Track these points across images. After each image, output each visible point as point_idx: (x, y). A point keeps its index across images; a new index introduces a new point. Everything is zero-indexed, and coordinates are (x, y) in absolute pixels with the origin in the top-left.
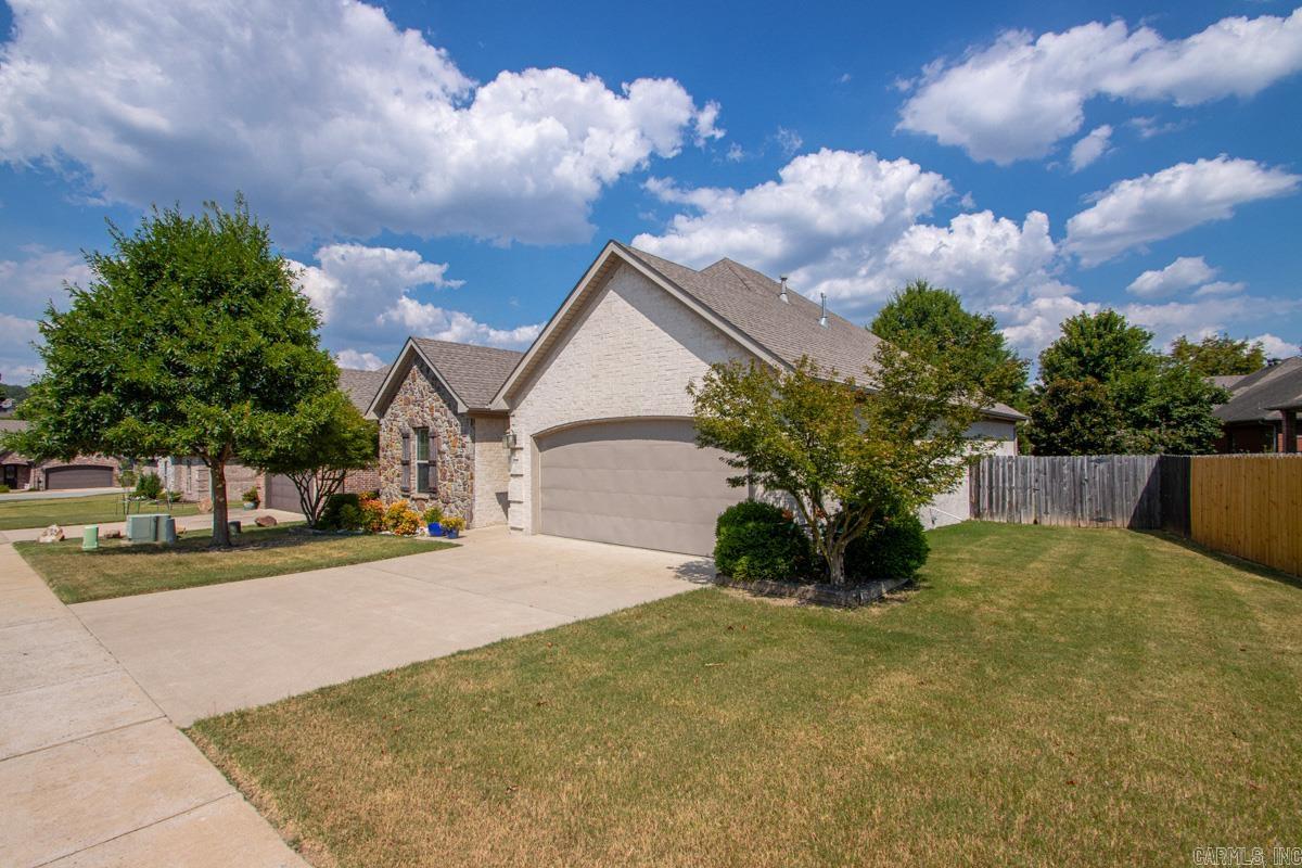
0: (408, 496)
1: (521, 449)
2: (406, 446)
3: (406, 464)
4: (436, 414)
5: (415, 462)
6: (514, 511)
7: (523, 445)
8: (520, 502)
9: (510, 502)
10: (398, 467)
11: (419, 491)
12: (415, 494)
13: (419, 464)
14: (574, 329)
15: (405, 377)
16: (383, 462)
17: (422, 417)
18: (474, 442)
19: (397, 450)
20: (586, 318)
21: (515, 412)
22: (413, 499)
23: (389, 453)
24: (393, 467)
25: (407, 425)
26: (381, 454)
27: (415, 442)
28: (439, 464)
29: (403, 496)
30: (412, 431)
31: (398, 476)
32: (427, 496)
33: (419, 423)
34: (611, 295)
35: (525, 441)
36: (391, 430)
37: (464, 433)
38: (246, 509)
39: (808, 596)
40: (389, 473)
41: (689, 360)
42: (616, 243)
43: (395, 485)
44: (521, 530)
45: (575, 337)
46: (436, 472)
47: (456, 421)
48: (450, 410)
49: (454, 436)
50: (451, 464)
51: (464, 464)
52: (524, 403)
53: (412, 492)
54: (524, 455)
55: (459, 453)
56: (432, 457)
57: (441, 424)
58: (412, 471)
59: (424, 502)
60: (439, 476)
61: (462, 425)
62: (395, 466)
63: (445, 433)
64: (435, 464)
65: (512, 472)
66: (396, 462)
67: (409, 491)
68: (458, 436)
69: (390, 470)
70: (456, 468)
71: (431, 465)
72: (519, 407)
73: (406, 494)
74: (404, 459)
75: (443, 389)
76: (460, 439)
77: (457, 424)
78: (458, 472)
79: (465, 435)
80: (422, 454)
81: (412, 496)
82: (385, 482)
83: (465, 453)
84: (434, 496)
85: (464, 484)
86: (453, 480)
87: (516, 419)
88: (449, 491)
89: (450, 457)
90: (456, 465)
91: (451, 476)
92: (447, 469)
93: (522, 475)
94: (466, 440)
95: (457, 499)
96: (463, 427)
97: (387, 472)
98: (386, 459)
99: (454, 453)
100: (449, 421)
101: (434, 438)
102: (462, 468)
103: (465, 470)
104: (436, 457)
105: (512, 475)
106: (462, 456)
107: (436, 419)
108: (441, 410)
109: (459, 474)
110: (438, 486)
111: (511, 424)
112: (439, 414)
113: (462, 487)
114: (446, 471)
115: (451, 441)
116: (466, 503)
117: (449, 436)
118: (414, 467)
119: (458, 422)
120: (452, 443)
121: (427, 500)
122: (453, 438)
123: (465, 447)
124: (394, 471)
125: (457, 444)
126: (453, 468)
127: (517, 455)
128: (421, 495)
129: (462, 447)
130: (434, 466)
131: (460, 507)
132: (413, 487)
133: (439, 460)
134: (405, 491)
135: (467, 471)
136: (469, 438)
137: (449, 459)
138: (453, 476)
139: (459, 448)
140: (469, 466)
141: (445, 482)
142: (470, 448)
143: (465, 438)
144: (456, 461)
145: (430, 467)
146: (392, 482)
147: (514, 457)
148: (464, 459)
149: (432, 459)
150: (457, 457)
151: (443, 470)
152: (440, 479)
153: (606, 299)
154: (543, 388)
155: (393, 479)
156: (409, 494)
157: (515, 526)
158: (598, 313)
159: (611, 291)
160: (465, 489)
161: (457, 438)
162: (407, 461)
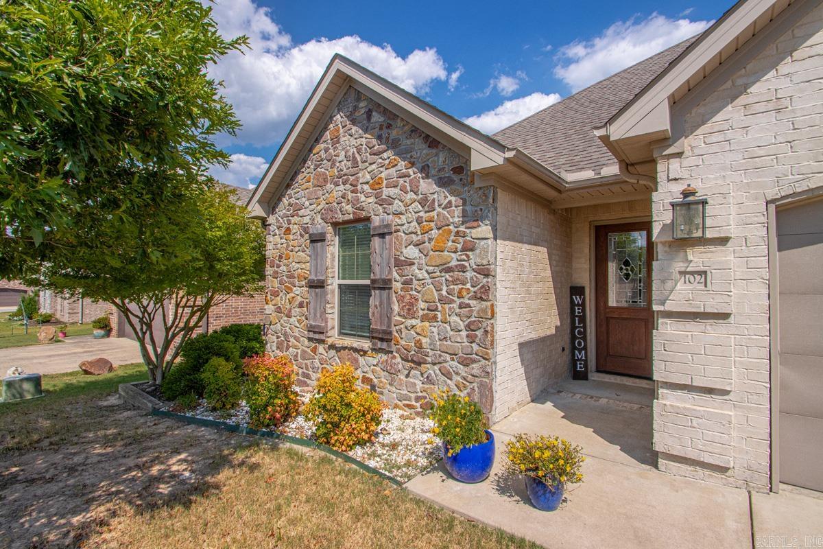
0: (322, 341)
1: (724, 241)
2: (317, 257)
3: (318, 285)
4: (386, 192)
5: (334, 283)
7: (733, 231)
8: (710, 391)
9: (655, 384)
10: (300, 291)
11: (341, 333)
12: (334, 337)
13: (340, 286)
15: (317, 141)
16: (271, 283)
17: (355, 203)
18: (495, 239)
19: (301, 262)
21: (685, 143)
22: (332, 347)
23: (283, 268)
24: (289, 290)
25: (318, 218)
26: (269, 271)
27: (333, 249)
28: (397, 286)
29: (310, 339)
30: (330, 229)
31: (301, 306)
32: (366, 344)
33: (348, 212)
35: (739, 218)
36: (288, 231)
38: (96, 337)
40: (282, 300)
43: (293, 320)
44: (723, 470)
46: (389, 303)
47: (450, 198)
48: (427, 177)
49: (439, 229)
50: (431, 286)
51: (468, 286)
52: (730, 114)
53: (329, 334)
54: (731, 257)
55: (454, 263)
56: (378, 273)
57: (403, 209)
58: (329, 297)
59: (356, 355)
60: (396, 308)
61: (464, 204)
62: (295, 289)
63: (415, 223)
64: (385, 285)
65: (669, 306)
66: (297, 283)
67: (323, 333)
68: (451, 227)
69: (286, 295)
70: (444, 293)
71: (374, 288)
72: (704, 129)
73: (317, 336)
74: (313, 277)
75: (408, 142)
76: (457, 232)
77: (450, 202)
78: (452, 302)
79: (475, 224)
80: (346, 270)
81: (330, 341)
82: (274, 315)
83: (472, 262)
84: (384, 345)
85: (468, 327)
86: (435, 318)
87: (686, 162)
88: (424, 340)
89: (427, 271)
90: (445, 288)
91: (428, 309)
92: (420, 296)
93: (725, 316)
94: (476, 233)
95: (448, 357)
96: (468, 208)
97: (278, 298)
98: (279, 279)
99: (439, 262)
100: (426, 199)
101: (382, 235)
102: (464, 293)
103: (475, 297)
104: (390, 272)
105: (669, 315)
106: (463, 269)
107: (389, 201)
108: (401, 181)
109: (455, 306)
110: (394, 329)
111: (661, 177)
112: (397, 190)
113: (464, 333)
114: (417, 300)
115: (430, 239)
116: (476, 368)
117: (426, 228)
118: (333, 292)
119: (453, 199)
120: (433, 243)
121: (365, 353)
122: (434, 233)
123: (472, 250)
124: (293, 298)
125: (450, 243)
126: (436, 294)
127: (697, 258)
128: (347, 341)
129: (464, 249)
130: (384, 289)
131: (457, 374)
132: (330, 324)
133: (398, 278)
134: (315, 332)
135: (482, 299)
136: (484, 230)
137: (426, 275)
138: (436, 310)
139: (455, 252)
140: (486, 289)
141: (414, 322)
142: (485, 250)
143: (474, 231)
144: (446, 280)
145: (373, 291)
146: (289, 316)
147: (679, 266)
148: (469, 275)
149: (378, 277)
150: (449, 270)
151: (408, 297)
152: (399, 314)
155: (290, 310)
156: (323, 337)
157: (690, 453)
160: (471, 339)
161: (450, 232)
162: (319, 281)
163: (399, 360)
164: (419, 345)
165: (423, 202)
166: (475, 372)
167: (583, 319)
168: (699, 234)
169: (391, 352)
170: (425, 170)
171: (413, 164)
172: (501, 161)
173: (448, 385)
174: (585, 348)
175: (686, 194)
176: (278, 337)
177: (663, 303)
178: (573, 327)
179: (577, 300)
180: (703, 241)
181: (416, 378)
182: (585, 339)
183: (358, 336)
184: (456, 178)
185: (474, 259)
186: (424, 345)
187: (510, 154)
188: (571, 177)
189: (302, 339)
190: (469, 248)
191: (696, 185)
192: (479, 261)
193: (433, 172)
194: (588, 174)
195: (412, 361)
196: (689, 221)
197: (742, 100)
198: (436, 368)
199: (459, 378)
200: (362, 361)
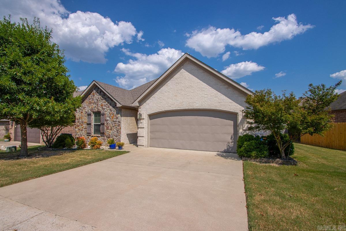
0: (90, 136)
1: (144, 119)
2: (89, 119)
3: (89, 124)
4: (104, 107)
5: (93, 124)
6: (139, 139)
8: (142, 137)
9: (138, 137)
10: (85, 125)
11: (94, 134)
12: (93, 134)
13: (94, 124)
15: (89, 94)
16: (77, 123)
17: (98, 108)
18: (121, 117)
19: (85, 119)
20: (172, 78)
21: (142, 107)
23: (80, 120)
24: (82, 125)
25: (89, 110)
26: (76, 121)
27: (93, 117)
28: (105, 124)
29: (87, 135)
30: (92, 113)
31: (85, 128)
32: (100, 135)
33: (96, 110)
34: (183, 71)
35: (145, 116)
36: (82, 112)
37: (118, 114)
38: (5, 141)
39: (279, 162)
40: (80, 127)
41: (213, 92)
42: (188, 54)
43: (83, 132)
44: (144, 146)
45: (167, 83)
48: (111, 106)
50: (111, 124)
51: (117, 124)
53: (92, 134)
54: (144, 121)
55: (115, 121)
56: (102, 122)
57: (107, 111)
58: (92, 127)
59: (97, 137)
60: (105, 128)
61: (116, 111)
63: (109, 113)
64: (103, 124)
65: (140, 127)
66: (84, 124)
70: (113, 125)
73: (89, 135)
74: (88, 122)
75: (108, 99)
77: (114, 110)
80: (96, 121)
81: (92, 135)
82: (78, 131)
84: (103, 135)
85: (117, 131)
86: (112, 130)
87: (141, 109)
89: (111, 122)
91: (111, 128)
92: (109, 126)
93: (144, 128)
94: (118, 116)
97: (79, 127)
98: (79, 123)
99: (112, 120)
100: (111, 109)
101: (103, 115)
104: (104, 122)
106: (116, 121)
107: (104, 109)
108: (107, 106)
109: (115, 127)
110: (105, 132)
111: (139, 110)
112: (106, 107)
113: (116, 132)
115: (111, 116)
117: (111, 114)
118: (93, 125)
121: (99, 137)
123: (118, 118)
124: (83, 127)
125: (114, 117)
127: (142, 121)
128: (96, 135)
132: (92, 132)
134: (88, 134)
136: (119, 115)
139: (115, 119)
140: (119, 125)
141: (108, 130)
145: (101, 125)
146: (82, 131)
147: (140, 122)
148: (117, 122)
149: (102, 123)
150: (114, 122)
151: (107, 126)
153: (180, 72)
154: (153, 99)
155: (82, 130)
156: (90, 135)
157: (141, 144)
158: (177, 76)
159: (183, 69)
160: (117, 133)
161: (114, 115)
162: (89, 123)
163: (106, 137)
164: (109, 134)
165: (110, 110)
166: (118, 138)
170: (111, 104)
171: (108, 103)
172: (120, 106)
180: (142, 119)
183: (98, 134)
184: (115, 107)
187: (122, 105)
189: (85, 135)
190: (117, 118)
192: (119, 120)
193: (112, 105)
195: (108, 137)
197: (146, 103)
200: (99, 138)
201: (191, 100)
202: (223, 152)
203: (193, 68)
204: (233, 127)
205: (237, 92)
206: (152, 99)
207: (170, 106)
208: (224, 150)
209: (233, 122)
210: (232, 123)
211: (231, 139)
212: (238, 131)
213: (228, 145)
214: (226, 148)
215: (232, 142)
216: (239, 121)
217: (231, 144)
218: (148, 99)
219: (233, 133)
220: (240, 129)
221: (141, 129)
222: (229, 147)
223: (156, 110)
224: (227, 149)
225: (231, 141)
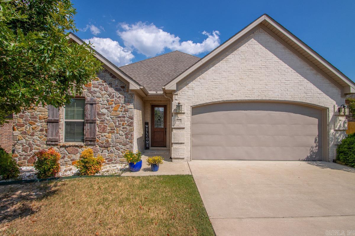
0: (57, 145)
1: (184, 113)
2: (53, 110)
3: (54, 122)
4: (93, 89)
5: (63, 121)
6: (176, 149)
7: (186, 111)
8: (181, 143)
9: (172, 144)
10: (40, 124)
11: (65, 141)
12: (62, 142)
13: (66, 122)
14: (227, 53)
16: (18, 120)
18: (135, 109)
19: (42, 112)
20: (236, 49)
21: (178, 92)
22: (63, 146)
23: (28, 114)
24: (32, 124)
26: (16, 115)
27: (63, 107)
28: (98, 122)
29: (47, 145)
31: (41, 130)
32: (82, 144)
34: (253, 42)
35: (186, 109)
37: (127, 102)
40: (27, 128)
41: (298, 78)
42: (267, 16)
43: (35, 137)
44: (183, 159)
45: (227, 57)
46: (95, 128)
47: (120, 95)
48: (111, 87)
49: (115, 104)
50: (112, 122)
51: (126, 122)
52: (185, 88)
53: (61, 141)
54: (185, 117)
55: (121, 115)
56: (89, 117)
57: (101, 96)
58: (60, 126)
59: (77, 148)
60: (97, 129)
61: (125, 97)
62: (37, 123)
63: (106, 101)
64: (93, 122)
65: (175, 127)
66: (38, 121)
67: (57, 141)
68: (120, 104)
69: (30, 126)
70: (117, 124)
71: (87, 123)
72: (181, 90)
73: (53, 143)
74: (50, 118)
75: (104, 74)
76: (122, 106)
77: (120, 96)
78: (120, 127)
79: (128, 104)
80: (67, 116)
81: (61, 144)
82: (20, 136)
83: (127, 115)
84: (92, 143)
85: (126, 134)
86: (114, 132)
87: (178, 96)
88: (109, 140)
89: (111, 117)
90: (117, 123)
91: (111, 130)
92: (108, 125)
93: (184, 128)
94: (128, 107)
95: (118, 144)
96: (126, 99)
97: (24, 128)
98: (24, 119)
99: (115, 115)
100: (111, 94)
101: (92, 104)
102: (125, 124)
103: (128, 125)
104: (95, 117)
105: (175, 128)
106: (124, 117)
107: (95, 92)
108: (100, 86)
109: (121, 128)
110: (96, 137)
111: (174, 99)
112: (98, 89)
113: (124, 136)
114: (107, 127)
115: (112, 107)
116: (128, 146)
117: (111, 104)
118: (62, 124)
119: (121, 96)
120: (113, 108)
121: (82, 147)
122: (114, 105)
123: (127, 112)
124: (36, 127)
125: (119, 109)
126: (114, 125)
127: (180, 116)
128: (71, 144)
129: (125, 111)
130: (92, 123)
131: (122, 149)
132: (61, 138)
133: (98, 119)
134: (52, 141)
135: (130, 126)
136: (131, 106)
137: (110, 118)
138: (114, 130)
139: (121, 112)
140: (132, 123)
141: (105, 134)
142: (132, 112)
143: (128, 106)
144: (118, 120)
145: (86, 124)
146: (32, 135)
147: (177, 118)
148: (126, 119)
149: (89, 119)
150: (119, 117)
151: (103, 126)
152: (98, 132)
153: (249, 42)
154: (202, 81)
155: (33, 133)
156: (56, 143)
157: (178, 157)
158: (243, 48)
159: (253, 39)
160: (127, 138)
161: (119, 105)
162: (55, 120)
163: (98, 147)
164: (107, 141)
165: (109, 95)
166: (128, 147)
167: (148, 132)
168: (180, 112)
169: (95, 145)
170: (110, 85)
171: (105, 82)
172: (139, 89)
173: (119, 153)
174: (149, 140)
175: (179, 104)
176: (23, 146)
177: (174, 126)
178: (145, 134)
179: (147, 126)
180: (181, 113)
181: (105, 152)
182: (148, 137)
183: (76, 141)
184: (122, 89)
185: (128, 114)
186: (109, 141)
187: (142, 87)
188: (150, 92)
189: (42, 145)
191: (180, 102)
192: (130, 115)
193: (113, 86)
194: (154, 92)
195: (104, 147)
196: (179, 109)
197: (187, 86)
198: (114, 148)
199: (122, 150)
200: (80, 150)
201: (267, 87)
202: (306, 159)
203: (268, 40)
204: (317, 126)
205: (327, 80)
206: (199, 80)
207: (233, 93)
208: (306, 157)
209: (317, 119)
210: (316, 121)
211: (315, 142)
212: (329, 132)
213: (311, 150)
214: (309, 155)
215: (316, 147)
216: (330, 118)
217: (315, 148)
218: (192, 81)
219: (318, 134)
220: (331, 129)
221: (178, 130)
222: (313, 153)
223: (208, 100)
224: (311, 156)
225: (315, 145)
